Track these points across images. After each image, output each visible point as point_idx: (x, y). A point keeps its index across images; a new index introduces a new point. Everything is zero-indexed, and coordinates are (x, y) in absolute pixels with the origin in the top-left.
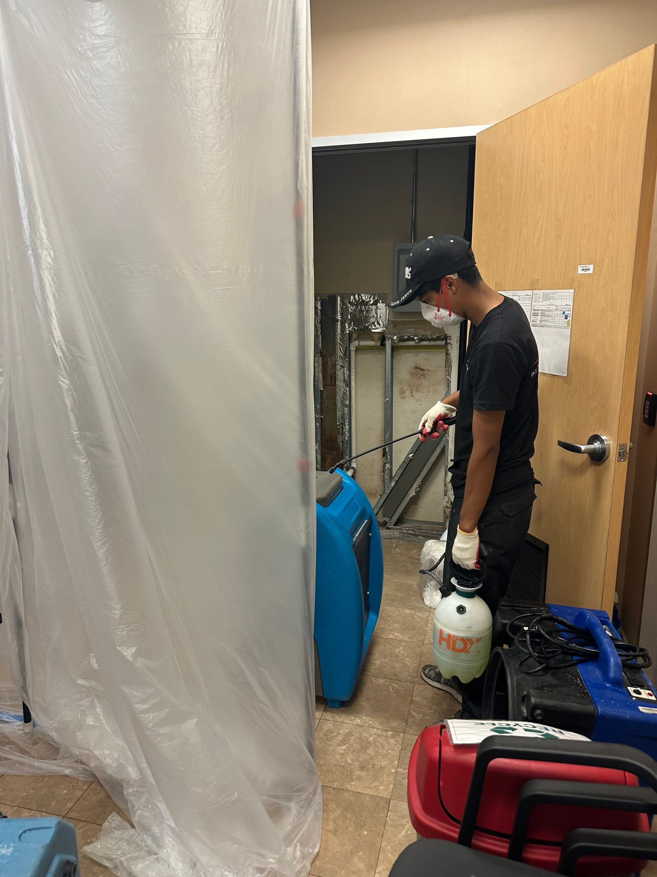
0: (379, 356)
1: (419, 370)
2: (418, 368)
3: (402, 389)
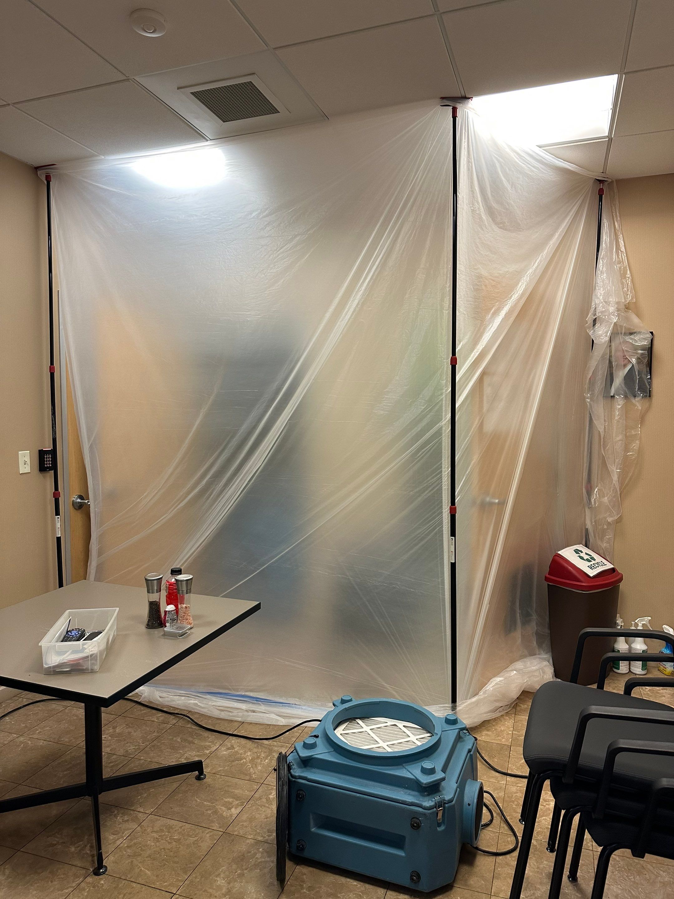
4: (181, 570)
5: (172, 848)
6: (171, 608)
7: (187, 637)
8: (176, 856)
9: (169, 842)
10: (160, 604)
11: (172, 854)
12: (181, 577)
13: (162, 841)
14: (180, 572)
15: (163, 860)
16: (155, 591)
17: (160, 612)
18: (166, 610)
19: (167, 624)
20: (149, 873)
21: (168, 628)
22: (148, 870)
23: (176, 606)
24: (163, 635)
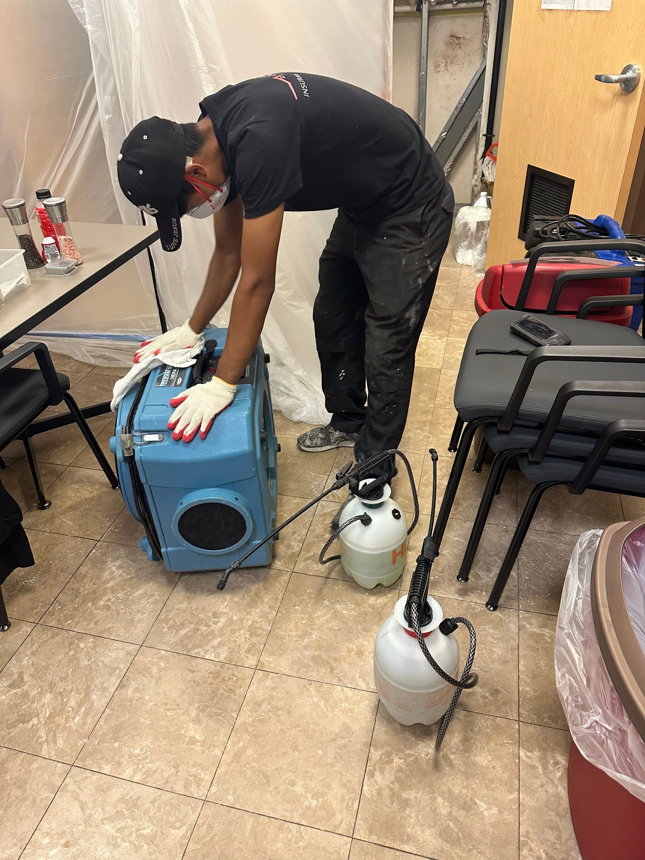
0: (415, 24)
1: (454, 38)
2: (454, 37)
3: (437, 62)
4: (49, 192)
5: (93, 497)
6: (49, 240)
7: (76, 273)
8: (98, 505)
9: (90, 492)
10: (32, 238)
11: (94, 502)
12: (52, 201)
13: (83, 491)
14: (48, 195)
15: (85, 510)
16: (21, 222)
17: (36, 249)
18: (43, 243)
19: (48, 261)
20: (71, 523)
21: (50, 264)
22: (70, 520)
23: (55, 238)
24: (45, 274)
